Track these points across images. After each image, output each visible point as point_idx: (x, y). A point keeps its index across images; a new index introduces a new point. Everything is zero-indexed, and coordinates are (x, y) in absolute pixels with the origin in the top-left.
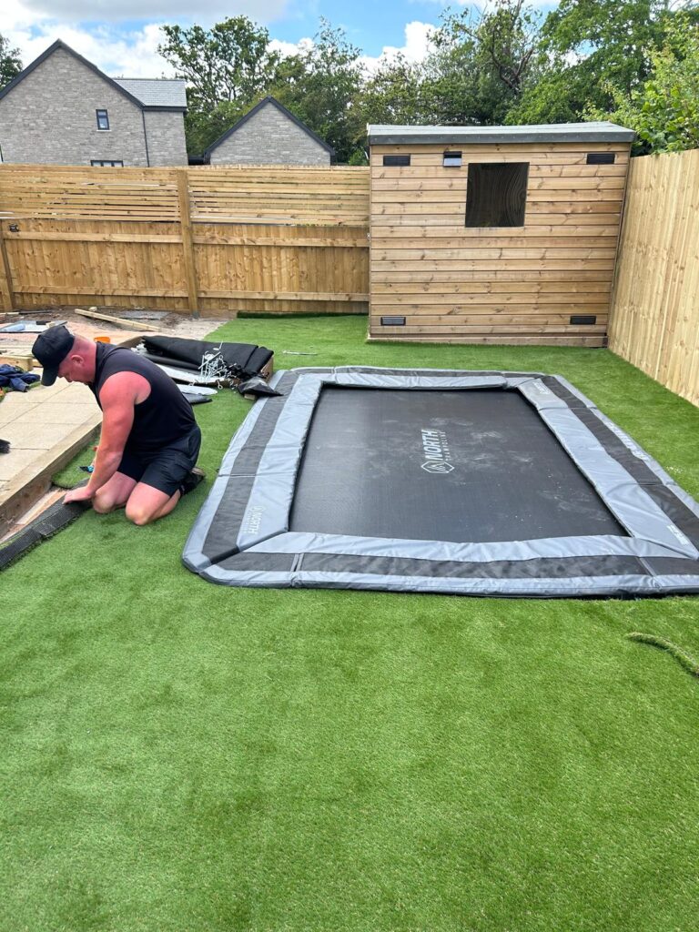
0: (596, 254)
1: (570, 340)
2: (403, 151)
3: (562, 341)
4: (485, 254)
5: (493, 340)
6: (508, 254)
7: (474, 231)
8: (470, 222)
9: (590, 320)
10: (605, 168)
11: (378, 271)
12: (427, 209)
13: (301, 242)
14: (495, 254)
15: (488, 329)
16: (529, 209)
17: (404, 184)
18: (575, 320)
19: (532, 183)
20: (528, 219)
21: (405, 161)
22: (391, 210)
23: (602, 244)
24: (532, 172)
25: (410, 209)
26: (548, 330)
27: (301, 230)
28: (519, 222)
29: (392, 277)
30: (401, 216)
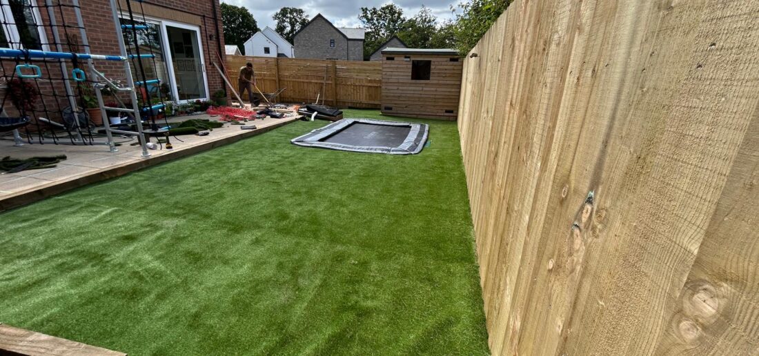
0: (453, 90)
1: (445, 118)
2: (393, 56)
3: (442, 118)
4: (418, 89)
5: (420, 117)
6: (425, 89)
7: (414, 81)
8: (412, 79)
9: (452, 112)
10: (455, 63)
11: (384, 92)
12: (400, 74)
13: (370, 84)
14: (421, 89)
15: (418, 113)
16: (431, 75)
17: (392, 66)
18: (447, 112)
19: (432, 67)
20: (431, 78)
21: (392, 59)
22: (388, 73)
23: (455, 87)
24: (432, 63)
25: (394, 73)
26: (438, 114)
27: (370, 81)
28: (428, 79)
29: (389, 94)
30: (391, 75)
